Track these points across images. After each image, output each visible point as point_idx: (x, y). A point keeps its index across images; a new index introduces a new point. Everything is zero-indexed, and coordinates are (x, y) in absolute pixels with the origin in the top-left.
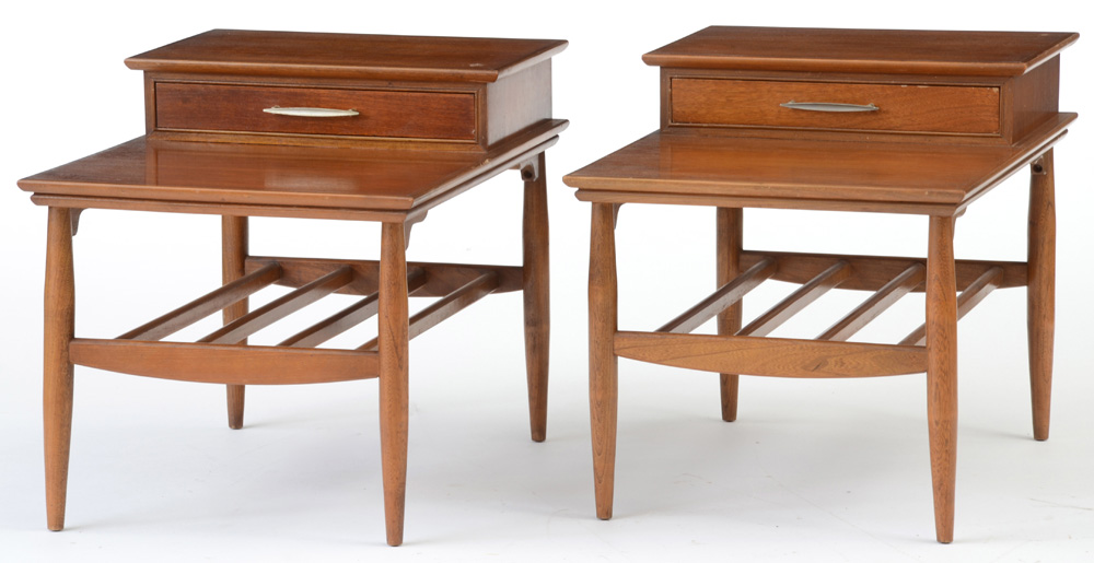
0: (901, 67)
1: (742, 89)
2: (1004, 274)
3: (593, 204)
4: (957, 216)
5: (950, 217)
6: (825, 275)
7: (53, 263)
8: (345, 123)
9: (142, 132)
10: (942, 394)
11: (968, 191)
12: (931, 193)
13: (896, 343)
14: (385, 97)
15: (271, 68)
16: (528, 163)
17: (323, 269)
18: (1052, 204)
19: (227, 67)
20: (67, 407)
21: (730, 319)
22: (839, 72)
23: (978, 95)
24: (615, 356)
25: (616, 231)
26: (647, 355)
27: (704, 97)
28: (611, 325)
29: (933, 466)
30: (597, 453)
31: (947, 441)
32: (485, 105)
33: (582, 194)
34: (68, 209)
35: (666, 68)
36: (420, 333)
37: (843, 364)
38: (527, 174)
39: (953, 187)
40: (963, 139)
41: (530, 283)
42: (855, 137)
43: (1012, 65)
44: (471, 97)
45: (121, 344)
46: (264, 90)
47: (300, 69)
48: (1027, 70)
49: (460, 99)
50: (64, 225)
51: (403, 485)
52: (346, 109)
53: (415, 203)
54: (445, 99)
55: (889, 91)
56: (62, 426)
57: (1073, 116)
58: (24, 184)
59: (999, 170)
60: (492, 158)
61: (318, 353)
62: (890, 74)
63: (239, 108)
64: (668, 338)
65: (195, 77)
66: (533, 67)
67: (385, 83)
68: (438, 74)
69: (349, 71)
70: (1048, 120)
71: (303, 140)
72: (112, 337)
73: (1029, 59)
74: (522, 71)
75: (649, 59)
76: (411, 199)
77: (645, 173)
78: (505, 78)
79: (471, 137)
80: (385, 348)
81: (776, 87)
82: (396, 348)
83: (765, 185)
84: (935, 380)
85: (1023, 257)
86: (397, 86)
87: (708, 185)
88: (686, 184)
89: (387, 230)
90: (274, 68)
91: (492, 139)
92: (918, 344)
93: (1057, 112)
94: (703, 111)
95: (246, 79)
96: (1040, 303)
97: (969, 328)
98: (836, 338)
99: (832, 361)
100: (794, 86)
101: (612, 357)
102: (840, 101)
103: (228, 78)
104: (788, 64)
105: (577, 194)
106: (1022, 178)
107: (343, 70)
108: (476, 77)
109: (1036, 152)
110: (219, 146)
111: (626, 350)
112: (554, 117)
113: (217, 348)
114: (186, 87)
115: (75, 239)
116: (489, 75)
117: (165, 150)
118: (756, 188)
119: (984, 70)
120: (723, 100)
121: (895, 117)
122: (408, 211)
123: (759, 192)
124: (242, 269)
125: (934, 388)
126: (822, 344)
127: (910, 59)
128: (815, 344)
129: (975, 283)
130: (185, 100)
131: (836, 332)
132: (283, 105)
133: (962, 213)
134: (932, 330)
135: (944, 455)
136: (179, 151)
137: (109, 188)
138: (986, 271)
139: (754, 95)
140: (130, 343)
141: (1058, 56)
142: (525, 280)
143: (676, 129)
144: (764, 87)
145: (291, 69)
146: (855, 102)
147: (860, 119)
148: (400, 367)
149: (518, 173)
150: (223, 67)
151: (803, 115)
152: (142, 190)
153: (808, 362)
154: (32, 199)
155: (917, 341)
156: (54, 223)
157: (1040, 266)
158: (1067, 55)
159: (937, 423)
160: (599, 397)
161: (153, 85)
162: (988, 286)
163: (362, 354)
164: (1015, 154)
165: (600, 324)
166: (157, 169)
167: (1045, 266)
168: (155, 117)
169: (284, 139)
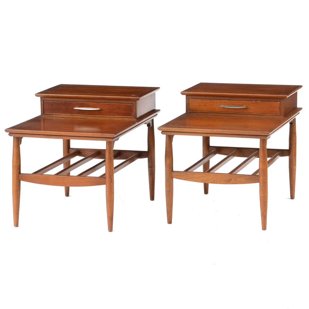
0: (253, 96)
1: (208, 102)
2: (282, 153)
3: (166, 135)
4: (267, 139)
5: (265, 139)
6: (232, 153)
7: (15, 152)
8: (97, 112)
9: (40, 114)
10: (263, 189)
11: (270, 132)
12: (260, 133)
13: (251, 174)
14: (108, 104)
15: (76, 96)
16: (149, 122)
17: (91, 152)
18: (295, 133)
19: (63, 96)
20: (19, 192)
21: (206, 166)
22: (235, 97)
23: (274, 104)
24: (173, 178)
25: (172, 143)
26: (181, 178)
27: (198, 104)
28: (171, 169)
29: (261, 209)
30: (167, 205)
31: (265, 202)
32: (136, 107)
33: (163, 132)
34: (19, 137)
35: (188, 96)
36: (118, 171)
37: (236, 180)
38: (148, 125)
39: (266, 131)
40: (270, 116)
41: (149, 156)
42: (240, 115)
43: (283, 96)
44: (132, 104)
45: (34, 175)
46: (74, 102)
47: (84, 97)
48: (287, 97)
49: (129, 105)
50: (18, 142)
51: (113, 215)
52: (97, 108)
53: (115, 136)
54: (125, 105)
55: (250, 102)
56: (17, 198)
57: (301, 109)
58: (6, 130)
59: (280, 126)
60: (138, 122)
61: (88, 178)
62: (250, 98)
63: (67, 107)
64: (187, 173)
65: (55, 99)
66: (150, 95)
67: (108, 101)
68: (123, 98)
69: (97, 97)
70: (294, 110)
71: (85, 116)
72: (31, 173)
73: (288, 94)
74: (147, 97)
75: (182, 93)
76: (114, 135)
77: (181, 126)
78: (141, 99)
79: (132, 116)
80: (107, 176)
81: (218, 101)
82: (110, 176)
83: (214, 130)
84: (261, 185)
85: (287, 148)
86: (111, 102)
87: (198, 130)
88: (192, 130)
89: (107, 143)
90: (77, 96)
91: (138, 116)
92: (257, 175)
93: (297, 108)
94: (198, 108)
95: (69, 99)
96: (292, 161)
97: (271, 170)
98: (234, 173)
99: (233, 180)
100: (223, 101)
101: (172, 178)
102: (236, 105)
103: (64, 99)
104: (222, 95)
105: (161, 132)
106: (287, 127)
107: (96, 97)
108: (133, 99)
109: (291, 119)
110: (61, 118)
111: (176, 176)
112: (156, 109)
113: (60, 176)
114: (52, 102)
115: (21, 145)
116: (137, 98)
117: (46, 119)
118: (212, 131)
119: (276, 97)
120: (204, 105)
121: (251, 110)
122: (113, 138)
123: (212, 132)
124: (68, 152)
125: (261, 187)
126: (230, 175)
127: (255, 94)
128: (228, 175)
129: (274, 156)
130: (52, 105)
131: (235, 171)
132: (79, 107)
133: (269, 138)
134: (261, 171)
135: (264, 206)
136: (50, 119)
137: (30, 132)
138: (277, 152)
139: (212, 103)
140: (36, 175)
141: (297, 93)
142: (148, 155)
143: (190, 113)
144: (215, 101)
145: (81, 96)
146: (240, 105)
147: (242, 110)
148: (112, 182)
149: (146, 125)
150: (62, 96)
151: (226, 109)
152: (39, 132)
153: (226, 180)
154: (9, 135)
155: (257, 173)
156: (15, 141)
157: (292, 151)
158: (299, 91)
159: (262, 197)
160: (168, 190)
161: (43, 101)
162: (278, 156)
163: (101, 178)
164: (284, 120)
165: (168, 169)
166: (44, 126)
167: (293, 150)
168: (43, 110)
169: (79, 116)
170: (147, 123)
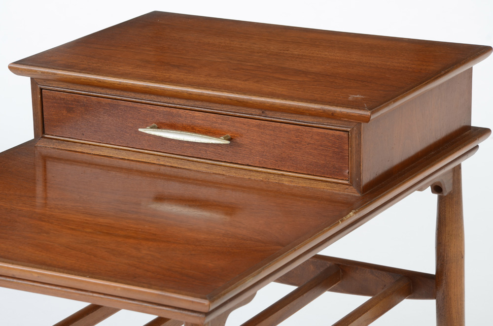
8: (219, 149)
9: (30, 136)
14: (258, 126)
32: (359, 145)
38: (438, 188)
44: (346, 135)
46: (143, 106)
47: (172, 90)
49: (333, 135)
53: (212, 308)
54: (318, 134)
65: (79, 87)
67: (259, 112)
69: (220, 97)
76: (206, 302)
79: (345, 177)
90: (148, 87)
91: (371, 177)
95: (124, 93)
103: (108, 91)
107: (214, 96)
108: (348, 115)
110: (102, 158)
114: (70, 97)
116: (362, 115)
117: (52, 158)
122: (207, 313)
130: (70, 110)
150: (99, 81)
161: (39, 91)
168: (42, 124)
169: (163, 159)
170: (431, 183)
